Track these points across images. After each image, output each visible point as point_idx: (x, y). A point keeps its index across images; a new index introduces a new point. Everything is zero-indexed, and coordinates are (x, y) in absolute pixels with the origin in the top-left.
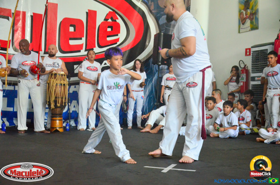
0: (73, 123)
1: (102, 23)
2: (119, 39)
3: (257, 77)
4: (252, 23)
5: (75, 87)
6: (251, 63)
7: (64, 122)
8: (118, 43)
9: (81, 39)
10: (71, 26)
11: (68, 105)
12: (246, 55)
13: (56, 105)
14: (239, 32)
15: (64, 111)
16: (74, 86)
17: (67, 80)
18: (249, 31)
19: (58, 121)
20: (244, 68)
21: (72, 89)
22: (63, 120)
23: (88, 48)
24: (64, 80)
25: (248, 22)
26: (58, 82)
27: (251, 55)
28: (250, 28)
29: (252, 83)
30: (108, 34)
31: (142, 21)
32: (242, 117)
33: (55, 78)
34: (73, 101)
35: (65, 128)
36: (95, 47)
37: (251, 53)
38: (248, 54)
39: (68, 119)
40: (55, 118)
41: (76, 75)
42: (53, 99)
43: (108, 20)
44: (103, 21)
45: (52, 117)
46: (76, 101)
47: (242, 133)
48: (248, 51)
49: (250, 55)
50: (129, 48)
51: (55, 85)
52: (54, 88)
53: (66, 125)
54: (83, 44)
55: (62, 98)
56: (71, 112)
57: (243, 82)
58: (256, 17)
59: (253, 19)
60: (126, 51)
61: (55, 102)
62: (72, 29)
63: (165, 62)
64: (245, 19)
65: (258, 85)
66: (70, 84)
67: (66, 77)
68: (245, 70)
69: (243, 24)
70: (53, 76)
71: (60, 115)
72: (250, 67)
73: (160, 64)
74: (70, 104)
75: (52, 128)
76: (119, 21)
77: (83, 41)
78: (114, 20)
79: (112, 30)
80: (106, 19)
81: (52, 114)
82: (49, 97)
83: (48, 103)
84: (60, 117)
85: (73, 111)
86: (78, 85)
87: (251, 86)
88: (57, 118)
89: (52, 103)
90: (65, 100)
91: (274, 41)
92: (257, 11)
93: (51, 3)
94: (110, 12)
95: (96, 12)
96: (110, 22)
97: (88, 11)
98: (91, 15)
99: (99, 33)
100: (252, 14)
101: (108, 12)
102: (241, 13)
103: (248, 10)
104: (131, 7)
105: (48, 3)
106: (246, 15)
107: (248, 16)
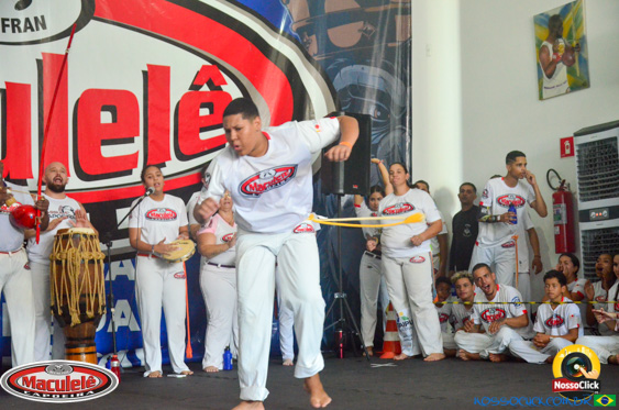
0: (123, 360)
1: (186, 96)
3: (597, 210)
4: (571, 72)
5: (121, 265)
6: (577, 175)
7: (99, 359)
9: (132, 141)
10: (105, 108)
11: (111, 313)
12: (563, 154)
13: (83, 317)
14: (541, 98)
15: (98, 330)
16: (119, 262)
17: (104, 247)
18: (567, 93)
19: (84, 357)
20: (561, 189)
21: (116, 269)
22: (98, 355)
24: (91, 250)
25: (562, 72)
26: (86, 255)
27: (576, 153)
28: (567, 86)
29: (584, 226)
30: (204, 124)
31: (289, 86)
32: (557, 316)
34: (119, 302)
36: (169, 159)
37: (576, 148)
38: (568, 151)
39: (113, 351)
40: (74, 350)
41: (126, 233)
43: (201, 87)
44: (187, 91)
46: (126, 301)
48: (567, 143)
49: (572, 154)
51: (78, 264)
52: (78, 273)
54: (137, 154)
55: (97, 295)
56: (117, 329)
57: (561, 226)
58: (580, 57)
59: (574, 61)
61: (82, 307)
62: (106, 118)
63: (355, 187)
64: (554, 63)
65: (598, 230)
66: (110, 259)
67: (97, 241)
68: (565, 195)
69: (550, 76)
70: (70, 241)
71: (89, 341)
72: (575, 187)
73: (341, 191)
74: (113, 310)
78: (216, 87)
79: (211, 112)
80: (195, 87)
81: (70, 339)
82: (65, 296)
83: (60, 312)
84: (88, 346)
85: (120, 328)
86: (129, 261)
87: (581, 235)
88: (82, 349)
89: (74, 310)
90: (102, 301)
92: (583, 40)
93: (52, 55)
94: (204, 67)
95: (169, 68)
96: (206, 92)
97: (146, 69)
98: (156, 77)
99: (180, 122)
100: (570, 50)
101: (199, 69)
102: (541, 50)
103: (560, 40)
104: (257, 50)
105: (43, 54)
106: (555, 52)
107: (560, 54)
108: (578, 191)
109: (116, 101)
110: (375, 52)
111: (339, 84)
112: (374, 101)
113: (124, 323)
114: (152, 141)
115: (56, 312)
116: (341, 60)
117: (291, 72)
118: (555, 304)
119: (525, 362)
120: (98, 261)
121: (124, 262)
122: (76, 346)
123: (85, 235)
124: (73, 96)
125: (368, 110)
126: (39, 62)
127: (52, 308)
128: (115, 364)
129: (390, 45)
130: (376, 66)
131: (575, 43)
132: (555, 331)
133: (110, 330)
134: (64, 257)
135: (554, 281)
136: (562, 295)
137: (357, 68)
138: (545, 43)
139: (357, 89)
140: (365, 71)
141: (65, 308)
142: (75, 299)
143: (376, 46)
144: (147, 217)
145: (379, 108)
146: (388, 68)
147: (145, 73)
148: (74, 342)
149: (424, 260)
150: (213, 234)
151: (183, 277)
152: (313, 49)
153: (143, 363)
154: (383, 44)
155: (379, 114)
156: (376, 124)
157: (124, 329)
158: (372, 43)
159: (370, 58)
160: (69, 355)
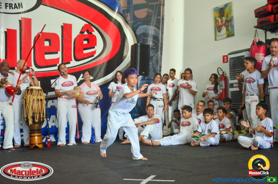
0: (52, 139)
1: (78, 36)
2: (95, 51)
3: (236, 83)
4: (227, 30)
5: (53, 102)
6: (229, 68)
7: (43, 138)
8: (95, 56)
9: (57, 53)
10: (46, 40)
11: (47, 120)
12: (224, 62)
13: (34, 122)
14: (216, 40)
15: (42, 127)
17: (45, 95)
18: (226, 38)
19: (36, 137)
20: (223, 75)
21: (50, 103)
22: (43, 136)
23: (64, 62)
24: (41, 95)
25: (224, 30)
26: (35, 97)
27: (229, 62)
28: (226, 35)
29: (231, 90)
30: (85, 47)
31: (119, 33)
32: (222, 124)
33: (31, 94)
34: (52, 116)
35: (44, 144)
36: (72, 60)
37: (229, 60)
38: (226, 61)
39: (48, 135)
40: (33, 135)
42: (30, 115)
43: (84, 32)
44: (79, 34)
45: (30, 133)
46: (54, 116)
47: (223, 141)
48: (225, 58)
49: (227, 62)
50: (107, 60)
51: (31, 100)
52: (31, 104)
53: (46, 141)
55: (40, 113)
56: (50, 127)
57: (222, 89)
58: (231, 24)
59: (228, 26)
60: (103, 63)
61: (33, 118)
62: (47, 44)
63: (143, 73)
64: (221, 26)
65: (237, 91)
66: (47, 99)
67: (42, 91)
68: (224, 77)
69: (219, 31)
70: (29, 92)
71: (39, 130)
72: (228, 75)
74: (48, 119)
75: (31, 144)
76: (95, 33)
77: (59, 55)
78: (90, 33)
79: (88, 42)
80: (82, 32)
81: (30, 130)
82: (27, 113)
85: (52, 126)
87: (230, 93)
88: (37, 134)
89: (30, 118)
91: (250, 47)
92: (232, 18)
93: (25, 19)
94: (85, 24)
95: (71, 25)
96: (86, 35)
97: (63, 25)
98: (66, 28)
100: (227, 21)
101: (83, 25)
102: (216, 21)
103: (223, 18)
104: (106, 19)
105: (22, 18)
106: (222, 22)
107: (223, 23)
108: (229, 76)
109: (51, 37)
110: (152, 20)
111: (138, 33)
112: (152, 39)
113: (53, 124)
114: (65, 53)
116: (139, 23)
117: (120, 27)
120: (41, 100)
121: (54, 100)
122: (35, 133)
123: (36, 90)
124: (34, 35)
125: (150, 43)
126: (20, 21)
129: (158, 18)
130: (153, 26)
131: (229, 19)
135: (221, 111)
137: (145, 26)
138: (218, 18)
139: (145, 35)
140: (148, 28)
141: (27, 118)
143: (153, 18)
144: (62, 85)
145: (154, 42)
146: (157, 27)
148: (32, 132)
151: (75, 107)
152: (128, 19)
154: (156, 17)
155: (154, 44)
156: (152, 49)
158: (151, 17)
159: (151, 23)
160: (30, 136)
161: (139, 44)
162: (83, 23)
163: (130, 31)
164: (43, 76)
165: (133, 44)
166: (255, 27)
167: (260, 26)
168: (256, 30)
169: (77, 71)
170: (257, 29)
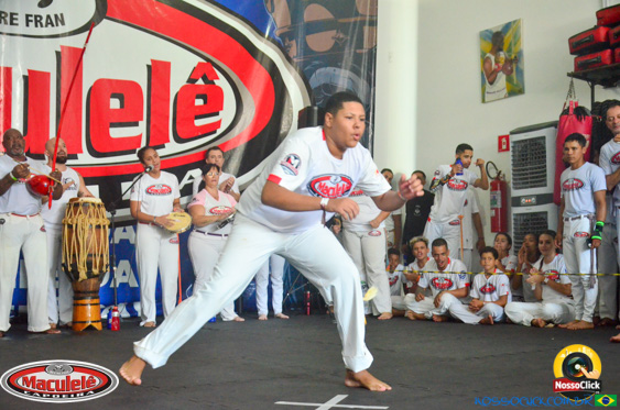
0: (122, 312)
1: (183, 88)
2: (219, 122)
3: (526, 197)
4: (509, 80)
5: (125, 231)
6: (511, 167)
7: (102, 310)
8: (219, 131)
9: (136, 124)
10: (114, 96)
12: (500, 149)
13: (90, 274)
14: (483, 101)
15: (102, 285)
16: (122, 228)
18: (505, 97)
19: (89, 307)
20: (497, 178)
21: (119, 234)
22: (102, 306)
23: (151, 144)
25: (502, 79)
26: (94, 221)
27: (511, 149)
28: (505, 91)
30: (198, 112)
31: (271, 83)
32: (490, 285)
33: (86, 213)
34: (121, 262)
35: (105, 323)
36: (168, 141)
37: (511, 145)
38: (504, 147)
39: (113, 303)
40: (82, 301)
41: (127, 204)
43: (197, 80)
44: (184, 83)
45: (76, 298)
46: (127, 262)
48: (504, 140)
49: (508, 149)
51: (87, 228)
53: (109, 315)
54: (141, 136)
55: (102, 256)
56: (118, 285)
57: (496, 210)
58: (517, 68)
59: (512, 71)
61: (89, 265)
62: (115, 104)
64: (495, 72)
65: (528, 214)
66: (114, 225)
67: (103, 209)
68: (500, 184)
69: (491, 83)
70: (81, 208)
71: (95, 293)
72: (509, 177)
74: (114, 268)
76: (221, 82)
77: (140, 130)
78: (209, 81)
79: (205, 103)
80: (192, 80)
82: (74, 255)
83: (70, 269)
84: (93, 298)
85: (121, 284)
86: (131, 227)
87: (513, 217)
88: (88, 301)
89: (81, 267)
90: (106, 261)
91: (558, 119)
92: (520, 53)
93: (70, 48)
94: (200, 64)
95: (169, 64)
96: (200, 86)
97: (150, 64)
98: (158, 71)
99: (178, 110)
100: (509, 61)
101: (195, 65)
102: (485, 61)
103: (501, 53)
104: (245, 52)
105: (62, 47)
106: (497, 63)
107: (501, 65)
108: (512, 181)
109: (125, 90)
110: (345, 56)
111: (314, 83)
113: (125, 280)
114: (154, 126)
115: (66, 269)
116: (317, 62)
117: (273, 71)
118: (488, 274)
119: (462, 322)
120: (104, 226)
121: (126, 228)
122: (82, 298)
123: (93, 204)
124: (87, 84)
126: (58, 53)
127: (63, 265)
128: (116, 314)
129: (358, 51)
130: (345, 69)
131: (513, 57)
132: (488, 297)
133: (112, 286)
134: (75, 222)
135: (489, 255)
136: (496, 267)
137: (330, 69)
138: (488, 55)
139: (329, 88)
140: (337, 73)
141: (74, 265)
142: (83, 258)
143: (347, 51)
144: (147, 192)
146: (356, 71)
147: (148, 66)
148: (81, 295)
149: (380, 234)
150: (202, 206)
151: (176, 242)
152: (293, 52)
153: (139, 314)
154: (353, 50)
157: (123, 285)
158: (344, 50)
159: (341, 62)
160: (76, 305)
161: (316, 108)
162: (196, 60)
163: (295, 78)
164: (104, 174)
165: (302, 108)
166: (569, 75)
167: (581, 72)
168: (572, 82)
169: (179, 164)
170: (574, 79)
